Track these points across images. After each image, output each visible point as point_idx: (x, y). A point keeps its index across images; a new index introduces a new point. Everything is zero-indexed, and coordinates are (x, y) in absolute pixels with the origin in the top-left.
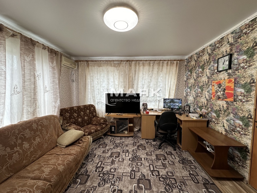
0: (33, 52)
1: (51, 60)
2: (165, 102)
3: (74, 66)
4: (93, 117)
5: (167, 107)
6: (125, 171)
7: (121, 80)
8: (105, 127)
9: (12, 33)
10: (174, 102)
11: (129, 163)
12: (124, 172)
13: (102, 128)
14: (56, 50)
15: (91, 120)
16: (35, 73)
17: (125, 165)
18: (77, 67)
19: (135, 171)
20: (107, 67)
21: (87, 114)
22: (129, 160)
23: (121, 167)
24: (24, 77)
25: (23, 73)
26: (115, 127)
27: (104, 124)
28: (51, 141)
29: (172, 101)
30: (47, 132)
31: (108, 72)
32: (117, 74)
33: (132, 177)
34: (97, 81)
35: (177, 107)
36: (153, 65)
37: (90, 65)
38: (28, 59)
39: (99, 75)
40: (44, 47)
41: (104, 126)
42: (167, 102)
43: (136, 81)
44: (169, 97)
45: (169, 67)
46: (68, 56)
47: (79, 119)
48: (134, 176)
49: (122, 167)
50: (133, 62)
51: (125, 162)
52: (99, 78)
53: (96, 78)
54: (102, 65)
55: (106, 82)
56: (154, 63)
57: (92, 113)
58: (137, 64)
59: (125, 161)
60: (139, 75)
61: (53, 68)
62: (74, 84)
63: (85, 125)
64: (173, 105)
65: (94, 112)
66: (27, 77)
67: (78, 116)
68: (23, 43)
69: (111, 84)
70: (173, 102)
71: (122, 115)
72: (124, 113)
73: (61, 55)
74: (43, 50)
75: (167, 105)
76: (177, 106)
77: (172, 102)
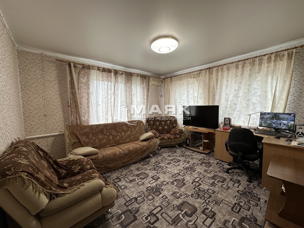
0: (131, 80)
1: (142, 82)
2: (263, 117)
3: (161, 83)
4: (173, 128)
5: (266, 125)
7: (201, 91)
8: (178, 138)
9: (121, 72)
10: (279, 118)
11: (143, 190)
13: (175, 138)
14: (146, 74)
15: (170, 130)
16: (132, 93)
18: (164, 84)
20: (187, 80)
21: (167, 124)
24: (126, 96)
25: (126, 94)
26: (189, 139)
27: (178, 135)
28: (136, 136)
29: (276, 116)
30: (135, 130)
31: (188, 84)
32: (197, 85)
34: (179, 94)
35: (285, 127)
36: (243, 67)
37: (173, 80)
38: (128, 85)
39: (180, 88)
40: (138, 75)
41: (178, 136)
42: (265, 118)
43: (218, 91)
44: (271, 111)
45: (272, 64)
46: (158, 76)
47: (160, 128)
50: (214, 69)
52: (180, 91)
53: (178, 91)
54: (182, 78)
55: (185, 96)
56: (245, 63)
57: (172, 124)
58: (220, 70)
60: (222, 83)
61: (143, 88)
62: (163, 98)
63: (164, 133)
64: (276, 123)
65: (175, 123)
66: (128, 96)
67: (159, 125)
68: (126, 76)
69: (191, 96)
70: (277, 118)
71: (198, 129)
72: (200, 127)
73: (149, 77)
74: (137, 77)
75: (265, 122)
76: (284, 124)
77: (275, 118)
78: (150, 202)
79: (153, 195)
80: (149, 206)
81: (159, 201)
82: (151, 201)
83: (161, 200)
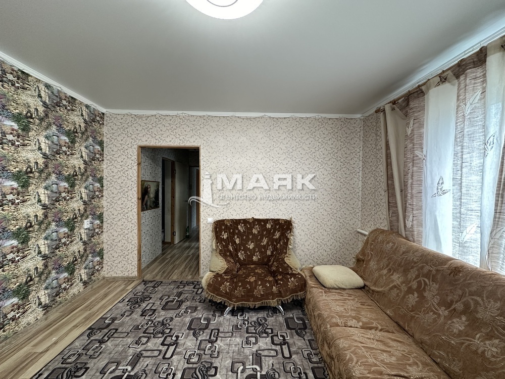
6: (228, 341)
11: (217, 360)
12: (229, 339)
17: (228, 353)
19: (209, 342)
22: (216, 368)
23: (237, 349)
33: (217, 331)
48: (213, 333)
49: (234, 348)
51: (228, 362)
59: (228, 364)
78: (188, 353)
79: (195, 366)
80: (184, 348)
81: (175, 364)
82: (188, 356)
83: (173, 368)
